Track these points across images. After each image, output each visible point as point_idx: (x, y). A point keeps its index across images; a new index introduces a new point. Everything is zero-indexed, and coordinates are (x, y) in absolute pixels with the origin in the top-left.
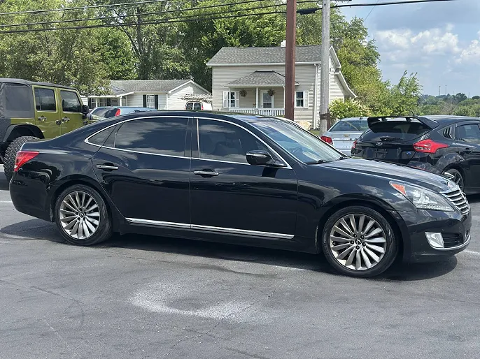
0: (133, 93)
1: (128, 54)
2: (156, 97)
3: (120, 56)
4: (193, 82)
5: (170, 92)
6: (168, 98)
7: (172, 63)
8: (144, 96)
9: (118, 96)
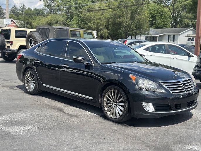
0: (164, 34)
1: (166, 17)
2: (174, 36)
3: (163, 18)
4: (193, 29)
5: (180, 33)
6: (179, 36)
7: (187, 21)
8: (169, 36)
9: (157, 35)
